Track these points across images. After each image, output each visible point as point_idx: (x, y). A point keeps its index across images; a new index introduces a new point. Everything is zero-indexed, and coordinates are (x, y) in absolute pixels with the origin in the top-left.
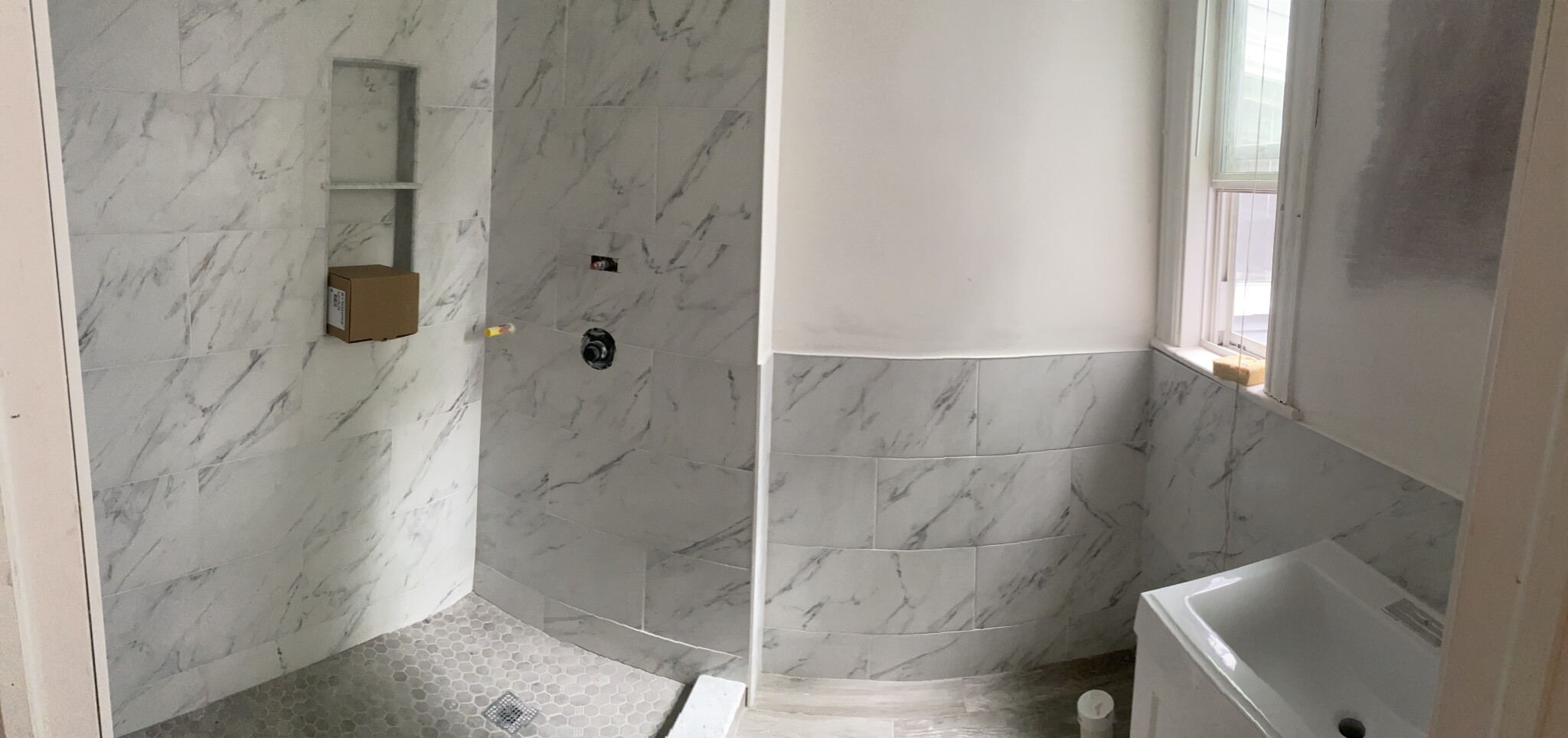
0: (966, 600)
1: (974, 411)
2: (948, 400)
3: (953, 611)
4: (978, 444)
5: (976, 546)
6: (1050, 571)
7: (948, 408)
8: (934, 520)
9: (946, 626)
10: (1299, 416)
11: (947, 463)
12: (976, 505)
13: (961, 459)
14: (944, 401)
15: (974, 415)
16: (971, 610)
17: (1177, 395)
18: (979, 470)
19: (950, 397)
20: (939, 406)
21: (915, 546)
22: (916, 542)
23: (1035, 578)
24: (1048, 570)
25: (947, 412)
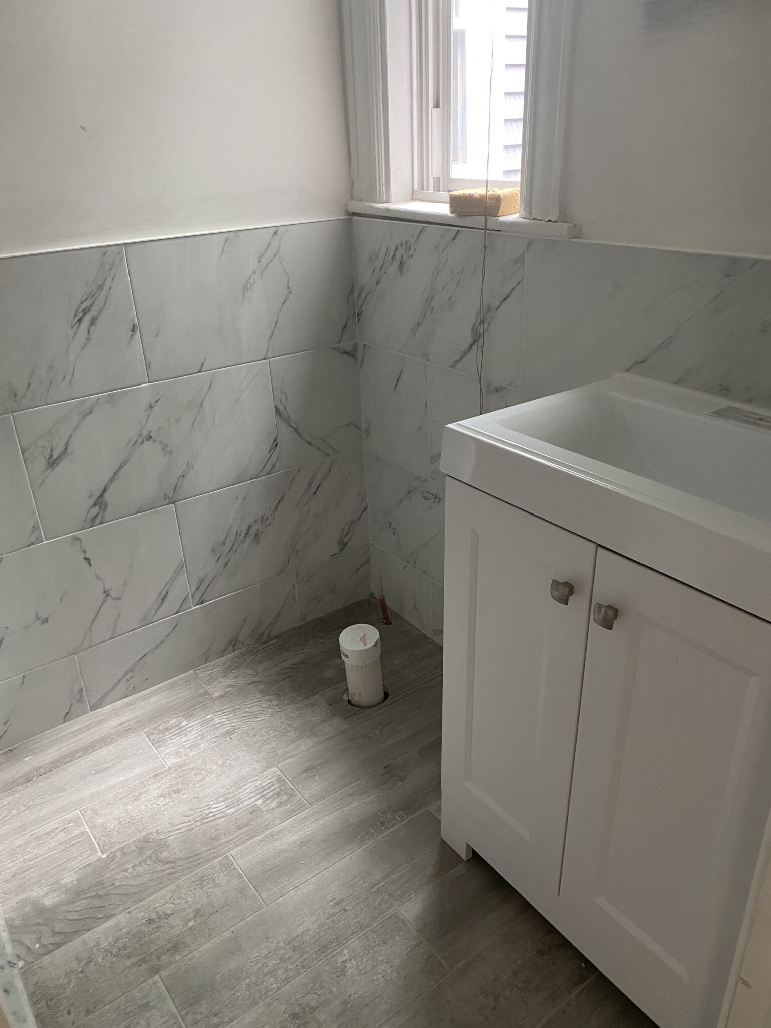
0: (177, 573)
1: (133, 320)
2: (90, 310)
3: (164, 593)
4: (148, 367)
5: (174, 503)
6: (267, 519)
7: (93, 322)
8: (112, 480)
9: (159, 612)
10: (577, 233)
11: (111, 399)
12: (163, 449)
13: (131, 390)
14: (86, 311)
15: (134, 326)
16: (183, 586)
17: (396, 264)
18: (156, 402)
19: (92, 304)
20: (80, 321)
21: (99, 519)
22: (97, 515)
23: (250, 532)
24: (264, 519)
25: (92, 328)
